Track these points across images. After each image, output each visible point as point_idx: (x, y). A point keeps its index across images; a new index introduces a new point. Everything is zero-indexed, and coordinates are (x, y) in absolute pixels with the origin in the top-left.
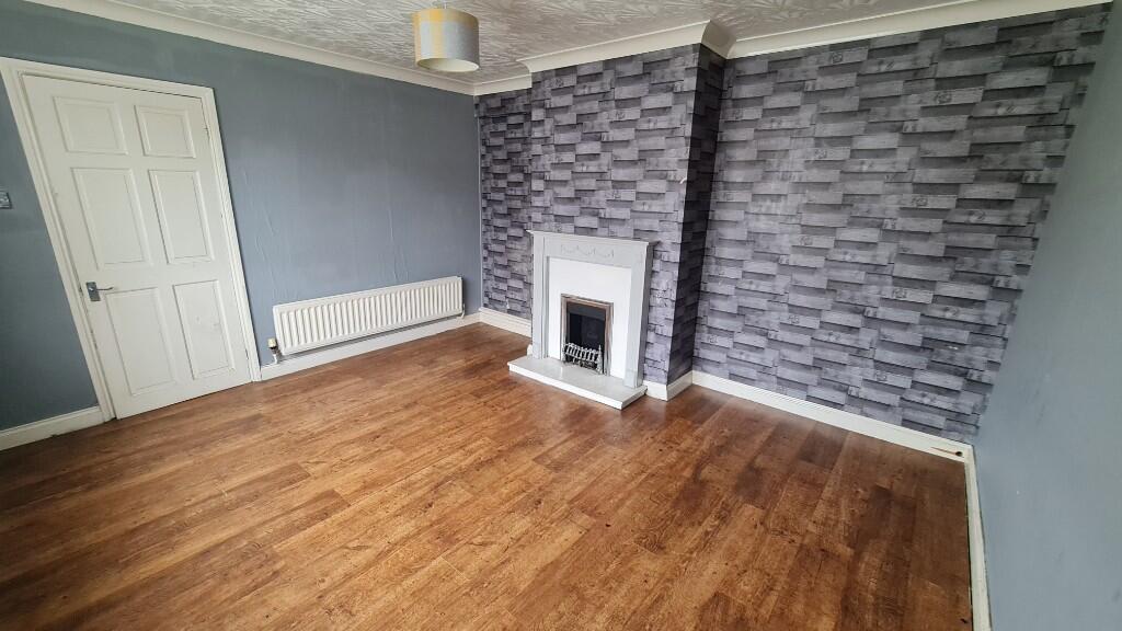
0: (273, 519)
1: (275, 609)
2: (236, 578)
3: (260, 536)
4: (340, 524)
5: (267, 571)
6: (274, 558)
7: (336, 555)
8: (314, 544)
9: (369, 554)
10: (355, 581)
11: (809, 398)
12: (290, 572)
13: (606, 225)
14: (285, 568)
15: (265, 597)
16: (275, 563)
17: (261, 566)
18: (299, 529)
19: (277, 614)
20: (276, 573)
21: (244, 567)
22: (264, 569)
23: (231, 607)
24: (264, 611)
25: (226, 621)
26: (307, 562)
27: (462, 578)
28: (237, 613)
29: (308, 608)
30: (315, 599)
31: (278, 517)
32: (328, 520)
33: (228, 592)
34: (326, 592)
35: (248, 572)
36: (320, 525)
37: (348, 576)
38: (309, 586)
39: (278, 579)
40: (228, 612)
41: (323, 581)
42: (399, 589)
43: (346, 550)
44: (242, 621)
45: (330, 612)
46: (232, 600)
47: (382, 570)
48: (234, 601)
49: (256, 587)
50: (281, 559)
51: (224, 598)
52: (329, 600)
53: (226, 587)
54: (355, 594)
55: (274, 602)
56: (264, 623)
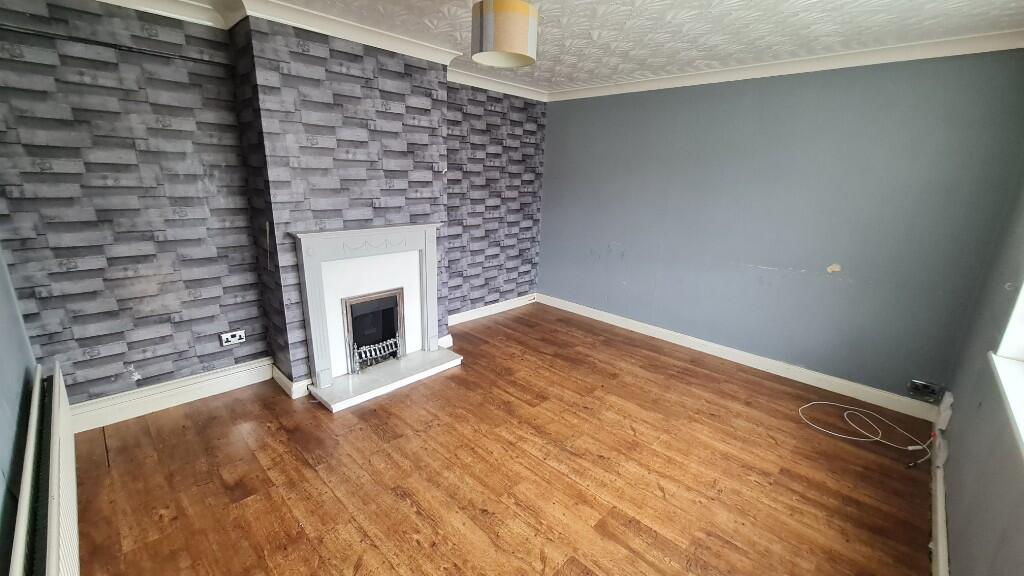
0: (651, 564)
1: (736, 522)
2: (728, 562)
3: (677, 566)
4: (640, 508)
5: (710, 542)
6: (697, 543)
7: (673, 501)
8: (669, 518)
9: (663, 483)
10: (691, 485)
11: (486, 304)
12: (703, 525)
13: (382, 214)
14: (701, 530)
15: (732, 532)
16: (700, 539)
17: (708, 548)
18: (656, 535)
19: (739, 520)
20: (709, 534)
21: (714, 561)
22: (709, 545)
23: (751, 551)
24: (741, 528)
25: (761, 549)
26: (689, 517)
27: (664, 437)
28: (753, 544)
29: (724, 503)
30: (716, 502)
31: (646, 562)
32: (638, 518)
33: (741, 561)
34: (707, 498)
35: (718, 556)
36: (646, 522)
37: (689, 489)
38: (709, 509)
39: (713, 530)
40: (755, 551)
41: (700, 502)
42: (686, 462)
43: (667, 496)
44: (755, 538)
45: (720, 491)
46: (745, 554)
47: (676, 473)
48: (745, 551)
49: (728, 542)
50: (694, 537)
51: (747, 561)
52: (712, 494)
53: (739, 565)
54: (701, 482)
55: (732, 525)
56: (748, 524)
